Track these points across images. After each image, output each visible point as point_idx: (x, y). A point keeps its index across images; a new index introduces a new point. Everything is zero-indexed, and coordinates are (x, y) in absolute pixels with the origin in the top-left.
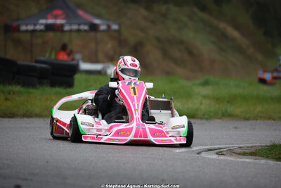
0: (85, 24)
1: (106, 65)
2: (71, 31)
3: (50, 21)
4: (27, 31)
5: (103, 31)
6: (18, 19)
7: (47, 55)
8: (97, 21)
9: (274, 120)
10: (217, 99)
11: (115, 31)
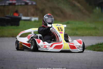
0: (23, 2)
2: (18, 5)
3: (11, 2)
5: (30, 5)
7: (10, 14)
8: (28, 1)
9: (93, 36)
10: (72, 29)
11: (34, 5)
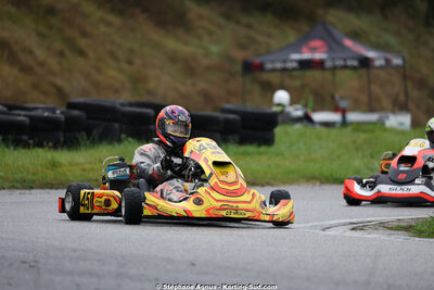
0: (353, 58)
1: (383, 114)
2: (335, 68)
3: (306, 56)
4: (274, 70)
6: (268, 52)
11: (397, 67)
